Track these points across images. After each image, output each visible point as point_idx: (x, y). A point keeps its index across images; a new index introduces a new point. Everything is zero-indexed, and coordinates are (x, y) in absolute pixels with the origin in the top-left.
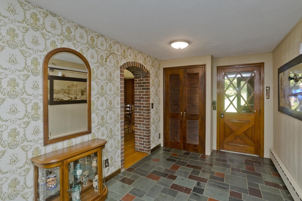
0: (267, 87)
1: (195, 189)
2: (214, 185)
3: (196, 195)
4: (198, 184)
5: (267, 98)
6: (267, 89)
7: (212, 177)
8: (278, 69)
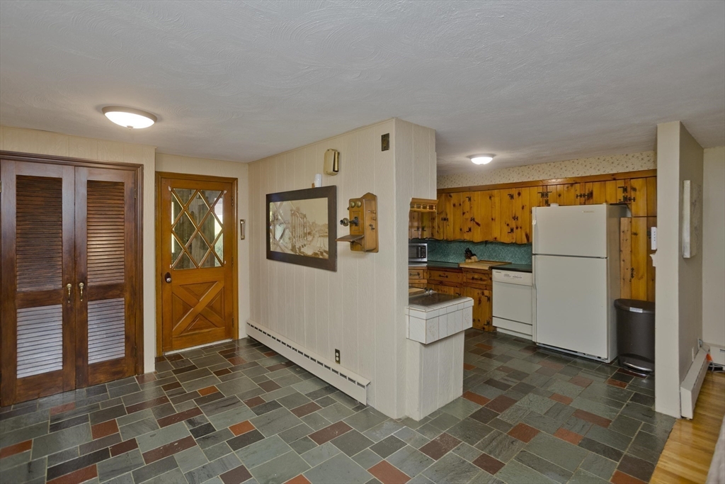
0: (241, 220)
1: (196, 433)
2: (216, 409)
3: (208, 438)
4: (191, 422)
5: (242, 239)
6: (241, 224)
7: (199, 401)
8: (268, 196)
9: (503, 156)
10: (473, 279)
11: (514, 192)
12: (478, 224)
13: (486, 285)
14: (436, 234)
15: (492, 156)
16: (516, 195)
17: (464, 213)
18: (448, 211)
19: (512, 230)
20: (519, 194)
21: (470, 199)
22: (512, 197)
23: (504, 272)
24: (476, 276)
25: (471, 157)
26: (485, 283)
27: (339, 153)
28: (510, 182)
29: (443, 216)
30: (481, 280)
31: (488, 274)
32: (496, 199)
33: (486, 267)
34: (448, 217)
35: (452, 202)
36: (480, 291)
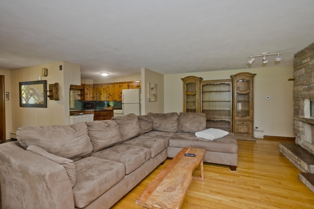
0: (7, 92)
6: (7, 94)
8: (20, 83)
9: (111, 74)
10: (108, 113)
11: (121, 85)
12: (111, 95)
13: (112, 115)
14: (98, 99)
15: (108, 73)
16: (121, 86)
17: (106, 92)
18: (102, 91)
19: (120, 97)
20: (122, 86)
21: (108, 87)
22: (120, 86)
23: (116, 110)
24: (109, 112)
25: (101, 73)
26: (111, 114)
27: (47, 70)
28: (120, 82)
29: (100, 93)
30: (111, 113)
31: (112, 111)
32: (116, 87)
33: (112, 109)
34: (102, 93)
35: (103, 88)
36: (110, 117)
